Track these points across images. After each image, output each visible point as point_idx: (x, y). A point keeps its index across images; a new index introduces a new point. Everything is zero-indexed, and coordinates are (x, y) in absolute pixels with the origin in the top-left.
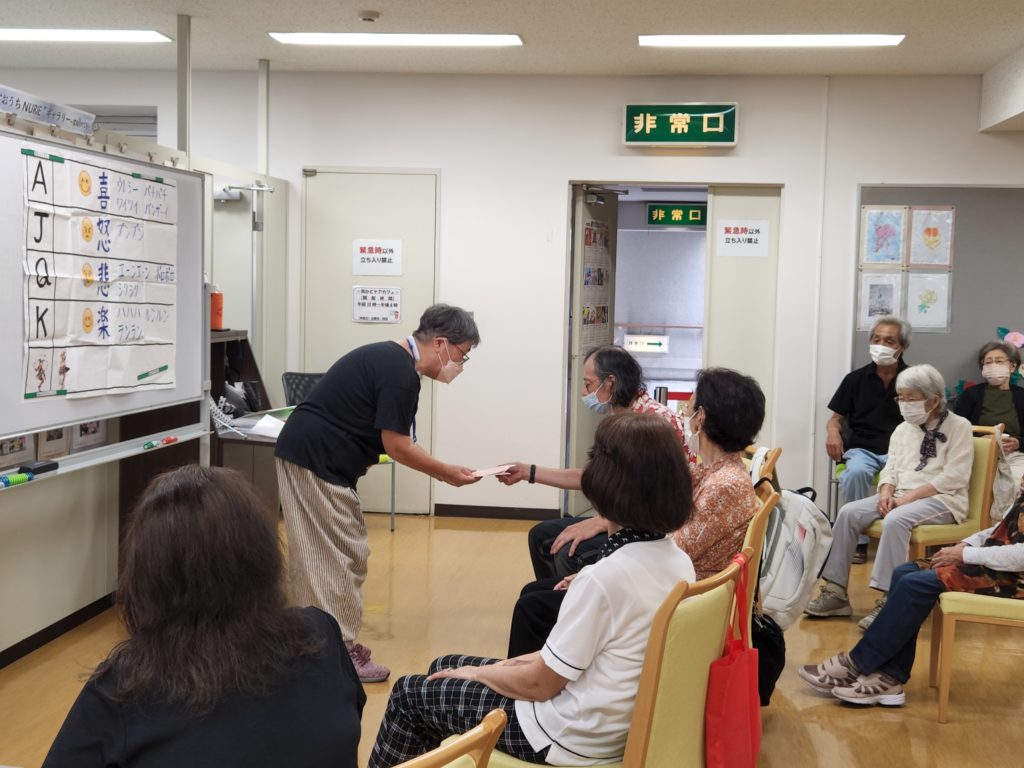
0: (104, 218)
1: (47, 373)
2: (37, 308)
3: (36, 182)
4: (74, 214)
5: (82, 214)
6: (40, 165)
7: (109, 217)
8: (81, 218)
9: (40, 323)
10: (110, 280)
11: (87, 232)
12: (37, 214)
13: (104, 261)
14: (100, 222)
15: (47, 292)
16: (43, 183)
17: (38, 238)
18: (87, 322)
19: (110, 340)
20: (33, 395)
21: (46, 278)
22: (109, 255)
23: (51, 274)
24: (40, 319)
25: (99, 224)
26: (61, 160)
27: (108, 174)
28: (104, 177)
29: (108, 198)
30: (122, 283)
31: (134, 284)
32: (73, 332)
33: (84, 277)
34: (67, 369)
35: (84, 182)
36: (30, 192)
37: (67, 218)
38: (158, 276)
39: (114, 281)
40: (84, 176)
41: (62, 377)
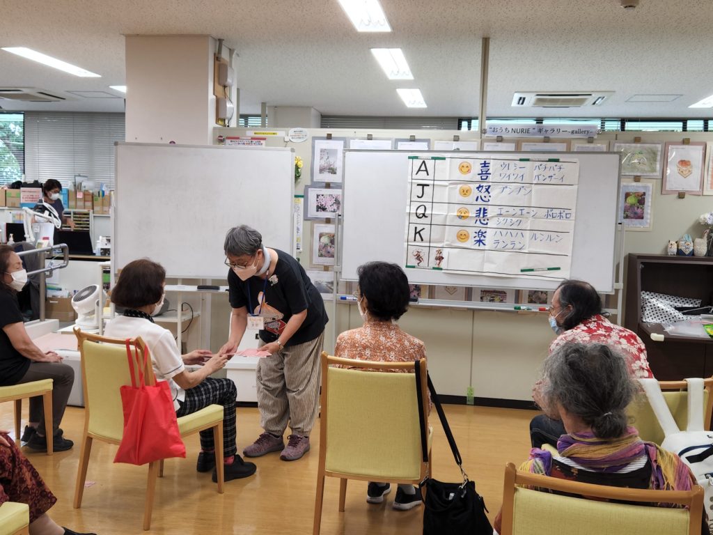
0: (484, 184)
1: (425, 258)
2: (416, 228)
3: (419, 170)
4: (451, 184)
5: (460, 184)
6: (424, 162)
7: (490, 184)
8: (459, 186)
9: (418, 235)
10: (488, 216)
11: (465, 193)
12: (418, 185)
13: (482, 207)
14: (480, 186)
15: (423, 220)
16: (426, 170)
17: (420, 196)
18: (462, 237)
19: (486, 247)
20: (414, 267)
21: (424, 215)
22: (489, 203)
23: (428, 212)
24: (417, 232)
25: (478, 188)
26: (444, 159)
27: (492, 162)
28: (485, 163)
29: (490, 174)
30: (501, 219)
31: (514, 219)
32: (447, 241)
33: (459, 214)
34: (443, 258)
35: (465, 169)
36: (414, 176)
37: (447, 186)
38: (547, 216)
39: (493, 217)
40: (465, 165)
41: (438, 261)
